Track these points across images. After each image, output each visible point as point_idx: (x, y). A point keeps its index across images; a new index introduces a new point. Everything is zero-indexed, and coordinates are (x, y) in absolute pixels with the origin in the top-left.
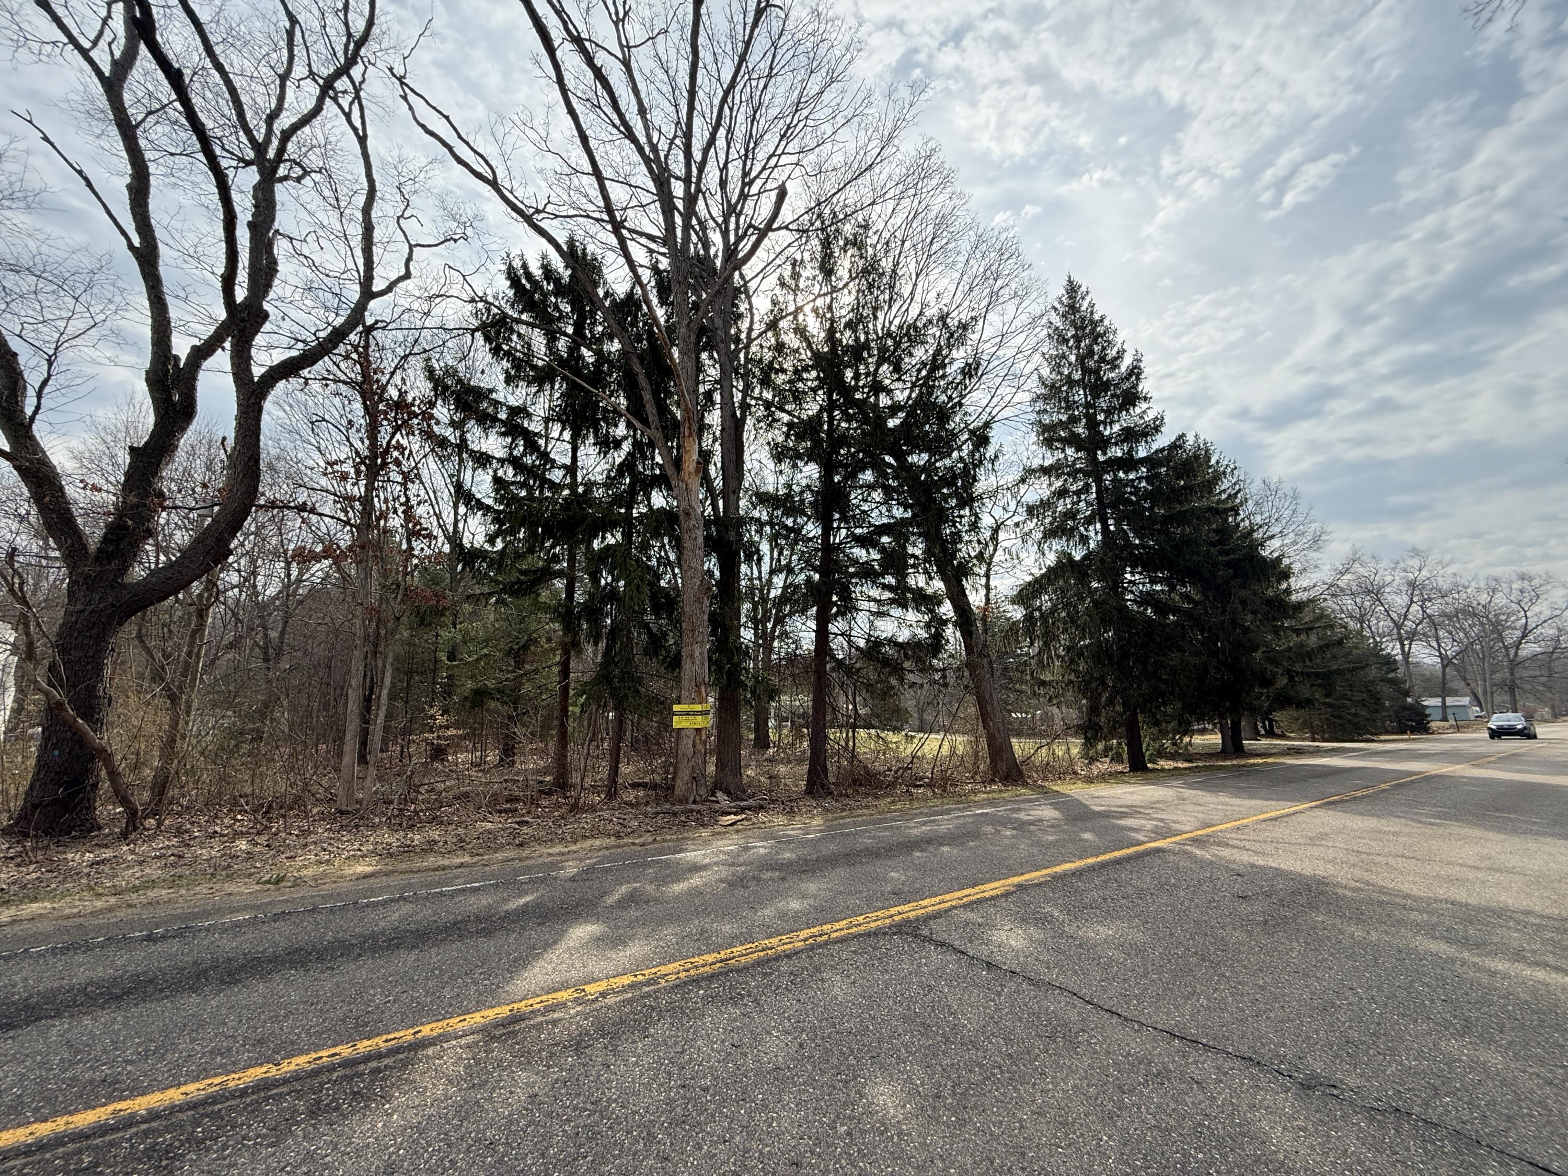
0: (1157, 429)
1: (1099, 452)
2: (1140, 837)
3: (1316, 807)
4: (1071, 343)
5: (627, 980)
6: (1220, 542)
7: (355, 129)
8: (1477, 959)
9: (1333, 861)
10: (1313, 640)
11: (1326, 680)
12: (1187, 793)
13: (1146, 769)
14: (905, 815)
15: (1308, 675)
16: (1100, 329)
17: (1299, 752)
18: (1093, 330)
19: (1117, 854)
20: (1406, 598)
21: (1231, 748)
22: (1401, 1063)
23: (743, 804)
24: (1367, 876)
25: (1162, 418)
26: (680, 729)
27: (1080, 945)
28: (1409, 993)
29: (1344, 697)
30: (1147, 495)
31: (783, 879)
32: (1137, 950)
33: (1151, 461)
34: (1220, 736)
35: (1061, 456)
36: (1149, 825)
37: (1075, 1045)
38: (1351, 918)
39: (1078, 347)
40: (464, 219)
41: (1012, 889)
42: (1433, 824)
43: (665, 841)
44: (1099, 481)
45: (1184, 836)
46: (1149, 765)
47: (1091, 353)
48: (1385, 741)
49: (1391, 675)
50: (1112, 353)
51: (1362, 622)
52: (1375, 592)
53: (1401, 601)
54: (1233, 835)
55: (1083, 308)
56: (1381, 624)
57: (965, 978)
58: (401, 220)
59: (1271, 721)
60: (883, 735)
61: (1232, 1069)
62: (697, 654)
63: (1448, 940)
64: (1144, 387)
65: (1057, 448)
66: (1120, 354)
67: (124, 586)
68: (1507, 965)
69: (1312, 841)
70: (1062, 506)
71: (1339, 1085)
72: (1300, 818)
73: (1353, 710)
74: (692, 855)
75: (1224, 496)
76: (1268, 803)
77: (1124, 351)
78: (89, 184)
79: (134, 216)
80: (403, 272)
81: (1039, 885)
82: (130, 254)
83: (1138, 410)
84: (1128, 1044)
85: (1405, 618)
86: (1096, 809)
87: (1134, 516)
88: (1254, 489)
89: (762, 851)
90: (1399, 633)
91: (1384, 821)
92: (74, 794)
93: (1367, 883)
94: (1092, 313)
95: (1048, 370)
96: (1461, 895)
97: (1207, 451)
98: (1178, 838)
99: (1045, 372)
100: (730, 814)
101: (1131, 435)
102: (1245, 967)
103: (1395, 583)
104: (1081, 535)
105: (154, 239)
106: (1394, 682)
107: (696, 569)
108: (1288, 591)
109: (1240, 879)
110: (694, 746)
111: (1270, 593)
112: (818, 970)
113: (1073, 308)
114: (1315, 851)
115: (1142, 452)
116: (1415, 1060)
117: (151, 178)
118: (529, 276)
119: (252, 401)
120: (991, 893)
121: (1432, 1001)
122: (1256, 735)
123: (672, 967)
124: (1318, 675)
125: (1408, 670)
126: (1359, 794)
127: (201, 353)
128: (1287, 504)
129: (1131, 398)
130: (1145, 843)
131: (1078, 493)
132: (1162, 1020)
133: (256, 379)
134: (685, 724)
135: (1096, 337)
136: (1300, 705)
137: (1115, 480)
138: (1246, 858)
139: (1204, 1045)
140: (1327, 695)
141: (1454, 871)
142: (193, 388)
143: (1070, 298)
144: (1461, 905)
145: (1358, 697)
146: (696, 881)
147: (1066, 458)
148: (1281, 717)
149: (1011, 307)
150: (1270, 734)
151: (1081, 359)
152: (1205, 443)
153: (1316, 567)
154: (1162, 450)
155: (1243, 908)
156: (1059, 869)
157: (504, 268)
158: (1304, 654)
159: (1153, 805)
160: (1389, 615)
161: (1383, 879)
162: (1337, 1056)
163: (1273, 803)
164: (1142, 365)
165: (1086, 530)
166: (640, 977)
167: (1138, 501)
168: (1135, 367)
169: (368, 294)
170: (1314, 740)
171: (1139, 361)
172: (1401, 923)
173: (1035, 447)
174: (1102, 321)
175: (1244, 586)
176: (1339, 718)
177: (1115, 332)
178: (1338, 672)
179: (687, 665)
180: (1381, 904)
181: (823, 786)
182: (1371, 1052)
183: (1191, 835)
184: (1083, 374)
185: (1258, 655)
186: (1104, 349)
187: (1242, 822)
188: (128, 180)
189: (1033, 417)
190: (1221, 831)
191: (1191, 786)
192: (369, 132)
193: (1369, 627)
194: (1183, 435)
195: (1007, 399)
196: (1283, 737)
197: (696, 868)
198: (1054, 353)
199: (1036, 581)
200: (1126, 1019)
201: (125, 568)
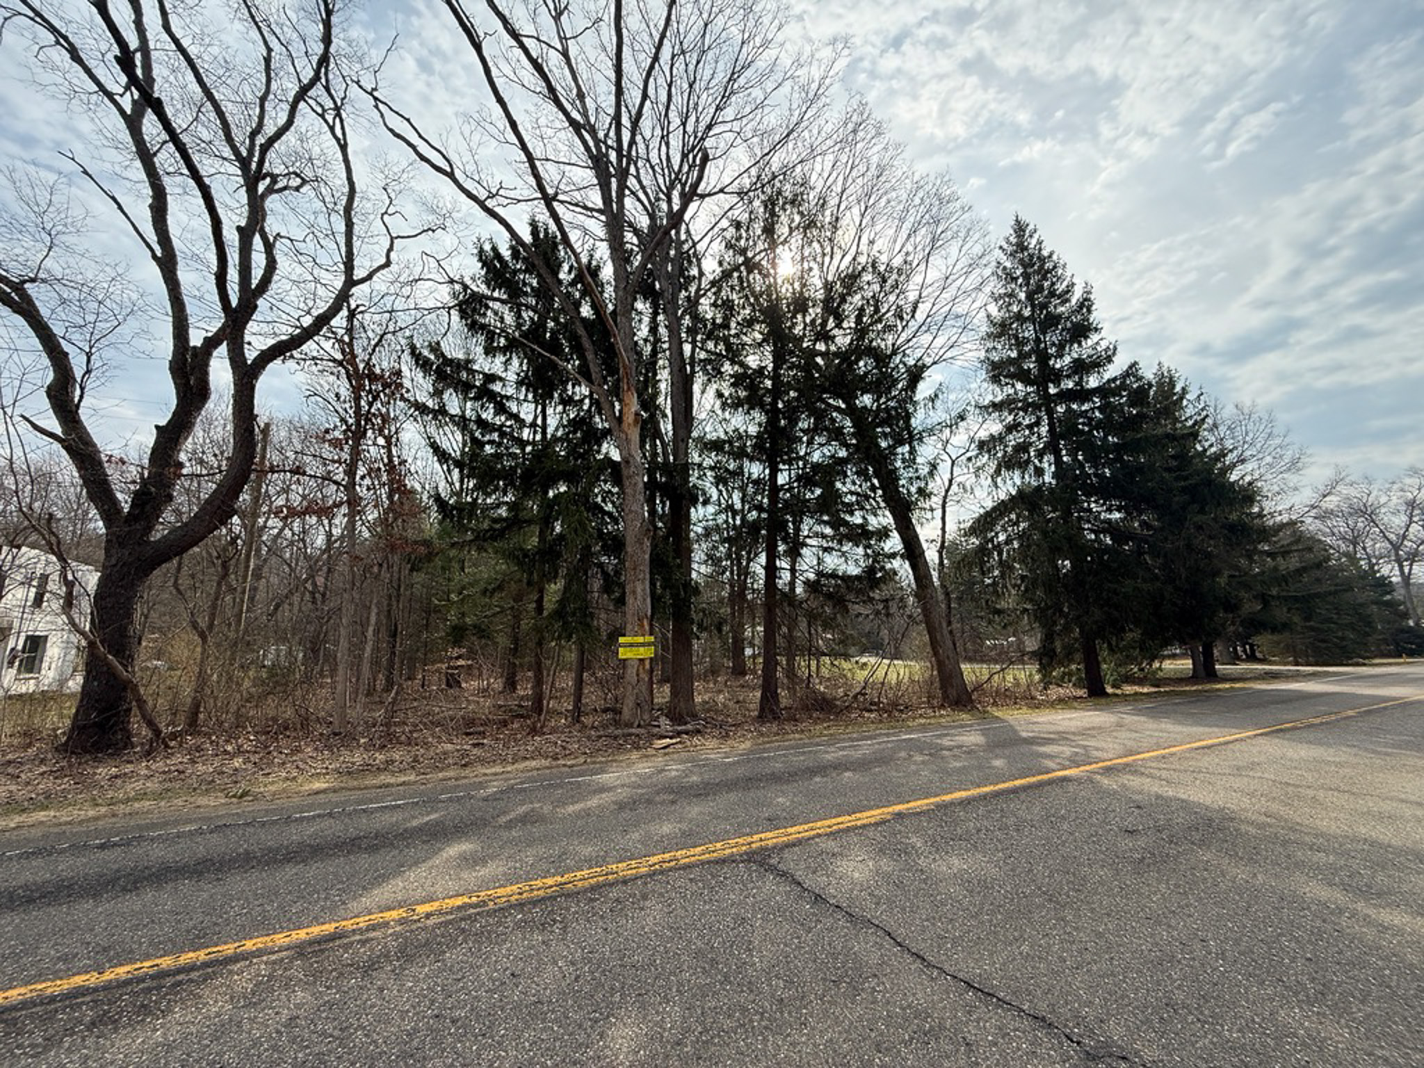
0: (1109, 359)
1: (1051, 385)
2: (1050, 764)
3: (1261, 734)
4: (1020, 280)
5: (459, 902)
6: (1179, 469)
7: (338, 140)
8: (1371, 912)
9: (1251, 795)
10: (1294, 562)
11: (1305, 604)
12: (1129, 719)
13: (1104, 694)
14: (833, 739)
15: (1286, 599)
16: (1049, 265)
17: (1275, 676)
18: (1042, 267)
19: (1018, 783)
20: (1405, 518)
21: (1202, 673)
22: (1219, 1035)
23: (679, 728)
24: (1284, 811)
25: (1115, 349)
26: (625, 660)
27: (925, 881)
28: (1270, 948)
29: (1330, 620)
30: (1099, 425)
31: (673, 802)
32: (985, 885)
33: (1102, 391)
34: (1190, 661)
35: (1011, 391)
36: (1067, 751)
37: (856, 991)
38: (1241, 859)
39: (1028, 284)
40: (444, 211)
41: (889, 817)
42: (1386, 754)
43: (594, 763)
44: (1050, 413)
45: (1101, 764)
46: (1109, 690)
47: (1040, 289)
48: (1376, 665)
49: (1388, 597)
50: (1060, 287)
51: (1355, 544)
52: (1368, 513)
53: (1399, 521)
54: (1153, 765)
55: (1032, 246)
56: (1378, 546)
57: (786, 910)
58: (386, 217)
59: (1252, 646)
60: (836, 663)
61: (1016, 1030)
62: (639, 590)
63: (1346, 888)
64: (1095, 317)
65: (1007, 384)
66: (1069, 290)
67: (149, 542)
68: (1407, 918)
69: (1238, 771)
70: (1013, 440)
71: (1130, 1057)
72: (1238, 746)
73: (1340, 634)
74: (606, 778)
75: (1190, 423)
76: (1210, 730)
77: (1073, 284)
78: (120, 207)
79: (156, 230)
80: (383, 261)
81: (918, 814)
82: (154, 263)
83: (1090, 342)
84: (914, 995)
85: (1404, 537)
86: (1024, 734)
87: (1086, 444)
88: (1228, 412)
89: (674, 773)
90: (1397, 554)
91: (1331, 751)
92: (108, 719)
93: (1279, 818)
94: (1040, 249)
95: (996, 309)
96: (1383, 833)
97: (1171, 378)
98: (1094, 766)
99: (993, 309)
100: (666, 737)
101: (1082, 367)
102: (1092, 910)
103: (1391, 504)
104: (1036, 467)
105: (173, 249)
106: (1391, 604)
107: (636, 512)
108: (1260, 515)
109: (1137, 811)
110: (638, 675)
111: (1234, 517)
112: (645, 897)
113: (1021, 247)
114: (1237, 783)
115: (1093, 382)
116: (1239, 1031)
117: (169, 197)
118: (498, 256)
119: (245, 380)
120: (865, 821)
121: (1293, 960)
122: (1235, 659)
123: (509, 890)
124: (1296, 599)
125: (1408, 591)
126: (1318, 721)
127: (211, 343)
128: (1262, 427)
129: (1081, 331)
130: (1054, 771)
131: (1030, 427)
132: (971, 969)
133: (249, 362)
134: (629, 655)
135: (1044, 274)
136: (1274, 630)
137: (1069, 410)
138: (1156, 788)
139: (999, 999)
140: (1308, 619)
141: (1387, 807)
142: (206, 374)
143: (1018, 236)
144: (1381, 845)
145: (1347, 620)
146: (593, 802)
147: (1016, 393)
148: (1262, 641)
149: (953, 249)
150: (1252, 658)
151: (1030, 297)
152: (1169, 371)
153: (1296, 489)
154: (1114, 380)
155: (1126, 843)
156: (947, 798)
157: (475, 251)
158: (1283, 579)
159: (1085, 732)
160: (1385, 536)
161: (1300, 814)
162: (1147, 1021)
163: (1216, 730)
164: (1092, 297)
165: (1040, 461)
166: (474, 899)
167: (1090, 431)
168: (1085, 300)
169: (350, 283)
170: (1297, 664)
171: (1089, 293)
172: (1299, 865)
173: (985, 385)
174: (1050, 256)
175: (1202, 511)
176: (1323, 641)
177: (1064, 266)
178: (1318, 595)
179: (630, 600)
180: (1285, 843)
181: (772, 711)
182: (1190, 1018)
183: (1109, 763)
184: (1033, 311)
185: (1222, 581)
186: (1053, 284)
187: (1173, 750)
188: (150, 201)
189: (982, 354)
190: (1143, 760)
191: (1139, 712)
192: (349, 141)
193: (1364, 548)
194: (1135, 363)
195: (953, 339)
196: (1263, 661)
197: (603, 789)
198: (1002, 291)
199: (988, 514)
200: (929, 965)
201: (149, 528)
